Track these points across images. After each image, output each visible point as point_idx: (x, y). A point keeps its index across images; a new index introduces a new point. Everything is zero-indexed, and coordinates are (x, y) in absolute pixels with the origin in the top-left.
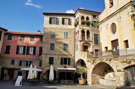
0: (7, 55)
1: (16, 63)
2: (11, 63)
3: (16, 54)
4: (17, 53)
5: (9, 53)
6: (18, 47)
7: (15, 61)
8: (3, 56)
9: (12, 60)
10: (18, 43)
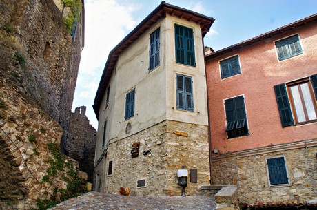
0: (237, 143)
1: (298, 174)
2: (266, 178)
3: (279, 125)
4: (287, 118)
5: (244, 131)
6: (281, 93)
7: (288, 165)
8: (223, 151)
9: (270, 162)
10: (270, 74)
